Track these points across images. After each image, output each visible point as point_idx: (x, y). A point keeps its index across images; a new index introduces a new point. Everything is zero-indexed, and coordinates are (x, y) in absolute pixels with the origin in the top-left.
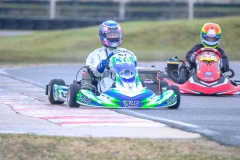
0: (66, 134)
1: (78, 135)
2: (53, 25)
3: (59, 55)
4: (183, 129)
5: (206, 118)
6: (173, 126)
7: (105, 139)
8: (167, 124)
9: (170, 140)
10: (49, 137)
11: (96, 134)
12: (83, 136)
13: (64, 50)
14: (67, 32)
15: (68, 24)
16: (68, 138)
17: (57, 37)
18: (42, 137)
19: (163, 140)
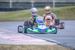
0: (15, 44)
1: (19, 44)
2: (11, 10)
3: (13, 19)
4: (52, 42)
5: (59, 38)
6: (48, 41)
7: (27, 45)
8: (47, 40)
9: (48, 45)
10: (10, 45)
11: (24, 44)
12: (20, 44)
13: (14, 17)
14: (15, 12)
15: (16, 10)
16: (16, 45)
17: (12, 14)
18: (7, 45)
19: (45, 45)
